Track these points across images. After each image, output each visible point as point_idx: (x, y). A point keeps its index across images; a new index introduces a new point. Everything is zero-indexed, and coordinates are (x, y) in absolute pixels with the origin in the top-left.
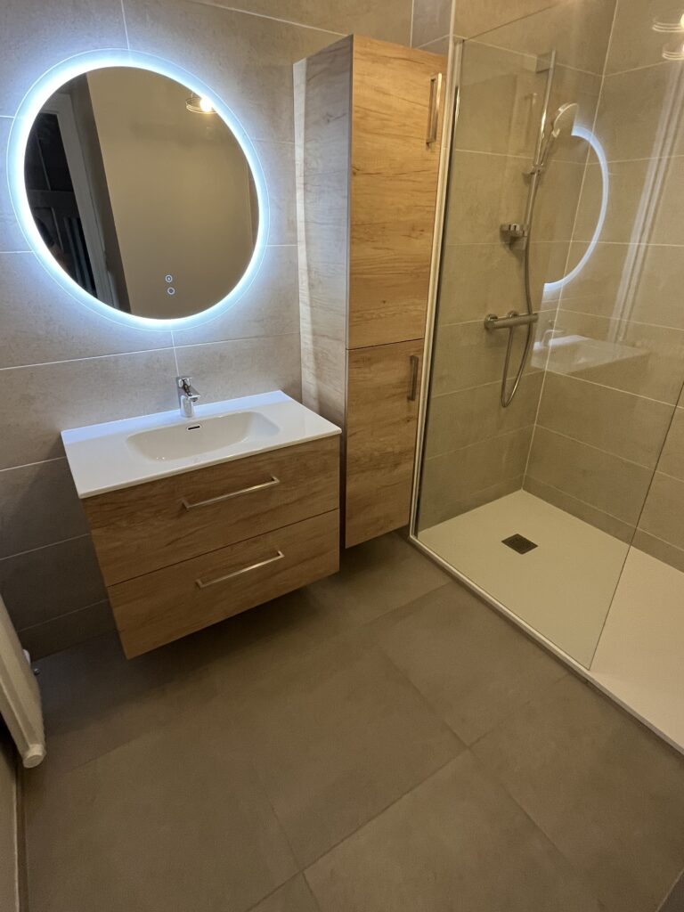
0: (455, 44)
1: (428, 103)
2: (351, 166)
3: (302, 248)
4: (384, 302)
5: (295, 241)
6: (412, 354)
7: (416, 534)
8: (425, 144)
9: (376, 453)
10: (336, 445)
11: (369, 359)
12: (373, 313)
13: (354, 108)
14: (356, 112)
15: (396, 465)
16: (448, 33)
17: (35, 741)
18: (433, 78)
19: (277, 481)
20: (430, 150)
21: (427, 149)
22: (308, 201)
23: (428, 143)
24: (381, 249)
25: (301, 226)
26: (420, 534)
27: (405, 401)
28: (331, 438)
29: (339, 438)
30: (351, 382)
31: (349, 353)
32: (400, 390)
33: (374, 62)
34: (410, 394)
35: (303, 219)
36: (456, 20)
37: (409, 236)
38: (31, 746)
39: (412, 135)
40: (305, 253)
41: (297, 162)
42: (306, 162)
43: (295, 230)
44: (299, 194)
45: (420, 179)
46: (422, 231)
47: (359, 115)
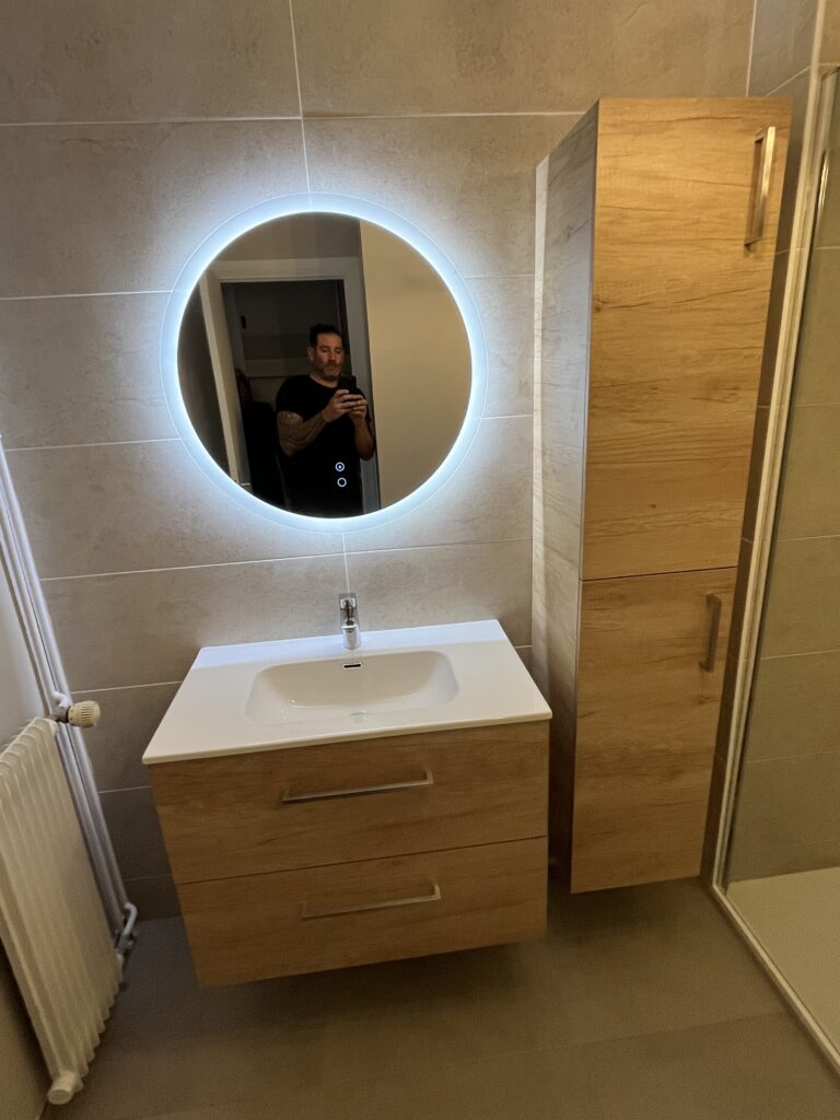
0: (823, 78)
1: (749, 180)
2: (595, 298)
3: (537, 418)
4: (654, 506)
5: (531, 410)
6: (709, 592)
7: (725, 886)
8: (741, 248)
9: (633, 749)
10: (543, 736)
11: (622, 597)
12: (631, 525)
13: (598, 210)
14: (603, 214)
15: (675, 773)
16: (808, 63)
17: (69, 1066)
18: (759, 138)
19: (429, 782)
20: (751, 255)
21: (746, 256)
22: (545, 355)
23: (747, 246)
24: (647, 422)
25: (537, 388)
26: (732, 886)
27: (695, 671)
28: (532, 724)
29: (547, 726)
30: (586, 631)
31: (584, 585)
32: (683, 651)
33: (637, 134)
34: (703, 659)
35: (539, 380)
36: (825, 38)
37: (709, 399)
38: (62, 1072)
39: (716, 236)
40: (540, 427)
41: (536, 301)
42: (545, 299)
43: (530, 394)
44: (538, 343)
45: (733, 305)
46: (735, 389)
47: (605, 219)
